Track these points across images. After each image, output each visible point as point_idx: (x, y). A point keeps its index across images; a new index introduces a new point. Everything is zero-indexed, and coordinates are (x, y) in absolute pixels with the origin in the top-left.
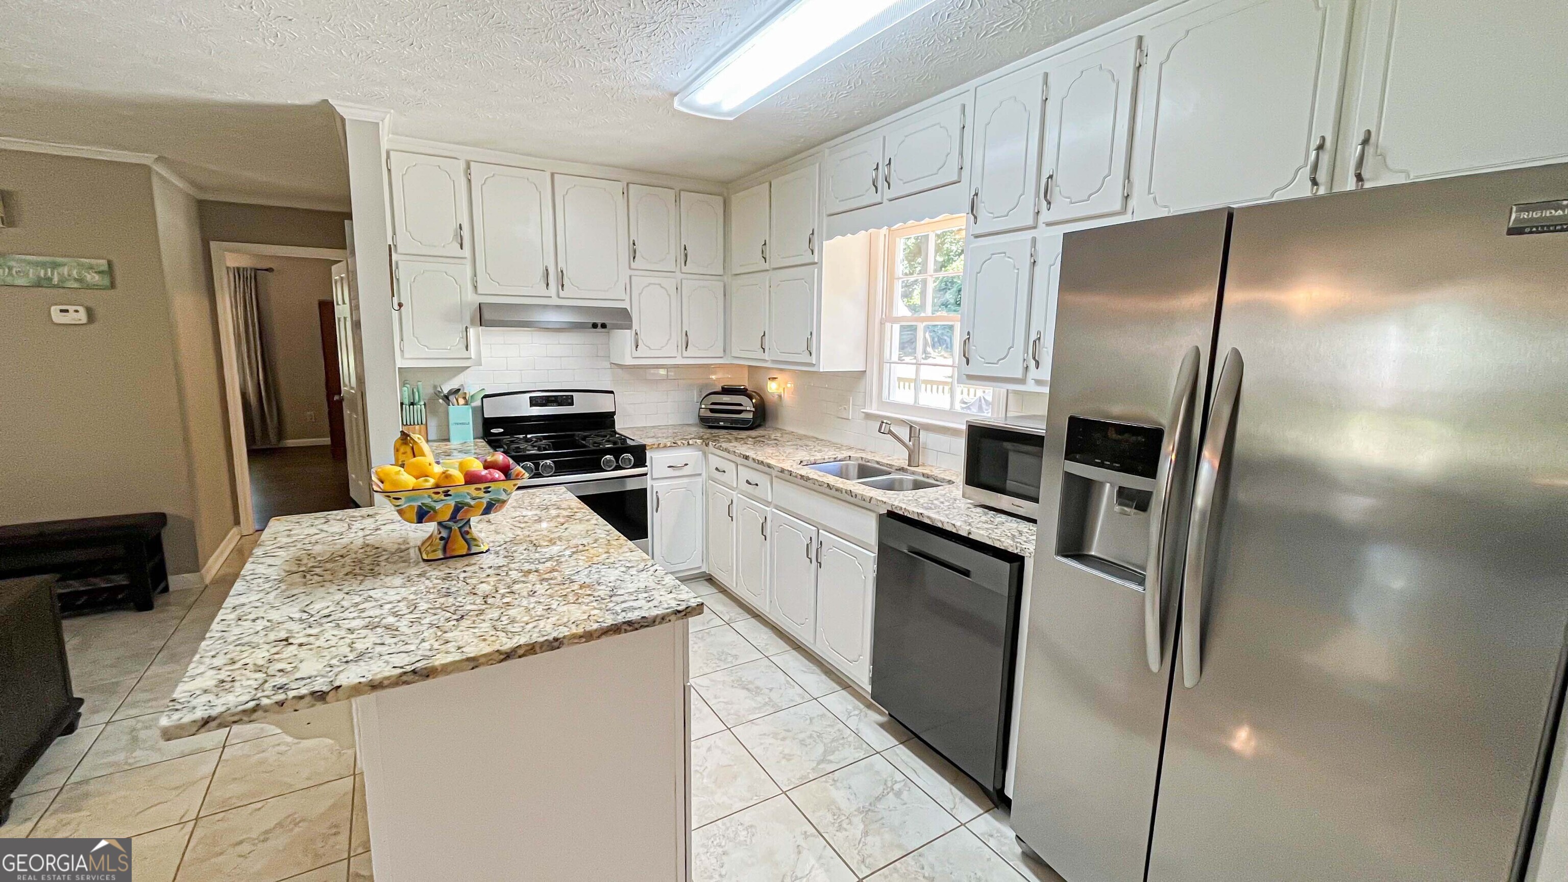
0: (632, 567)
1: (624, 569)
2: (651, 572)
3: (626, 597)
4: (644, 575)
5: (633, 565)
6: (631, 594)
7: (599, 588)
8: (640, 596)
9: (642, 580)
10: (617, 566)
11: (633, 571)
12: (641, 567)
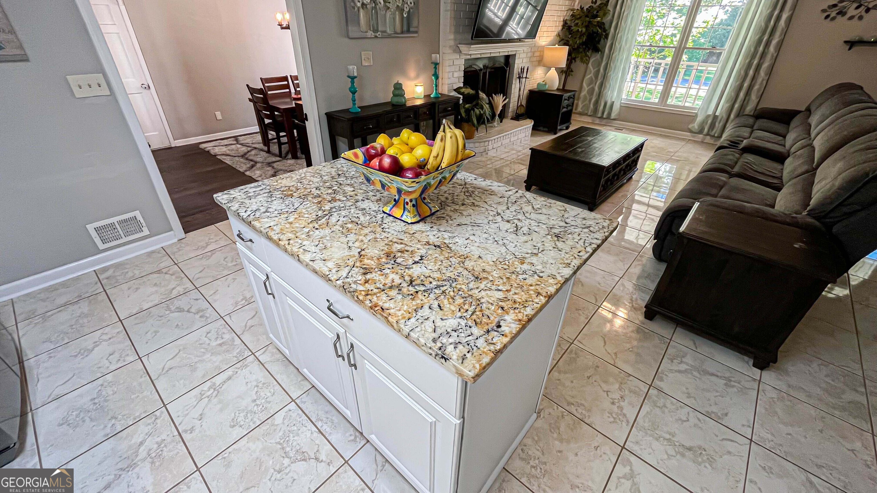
0: (264, 212)
1: (270, 210)
2: (249, 210)
3: (261, 192)
4: (254, 207)
5: (265, 214)
6: (259, 194)
7: (281, 196)
8: (253, 194)
9: (254, 204)
10: (276, 212)
11: (263, 209)
12: (258, 214)
